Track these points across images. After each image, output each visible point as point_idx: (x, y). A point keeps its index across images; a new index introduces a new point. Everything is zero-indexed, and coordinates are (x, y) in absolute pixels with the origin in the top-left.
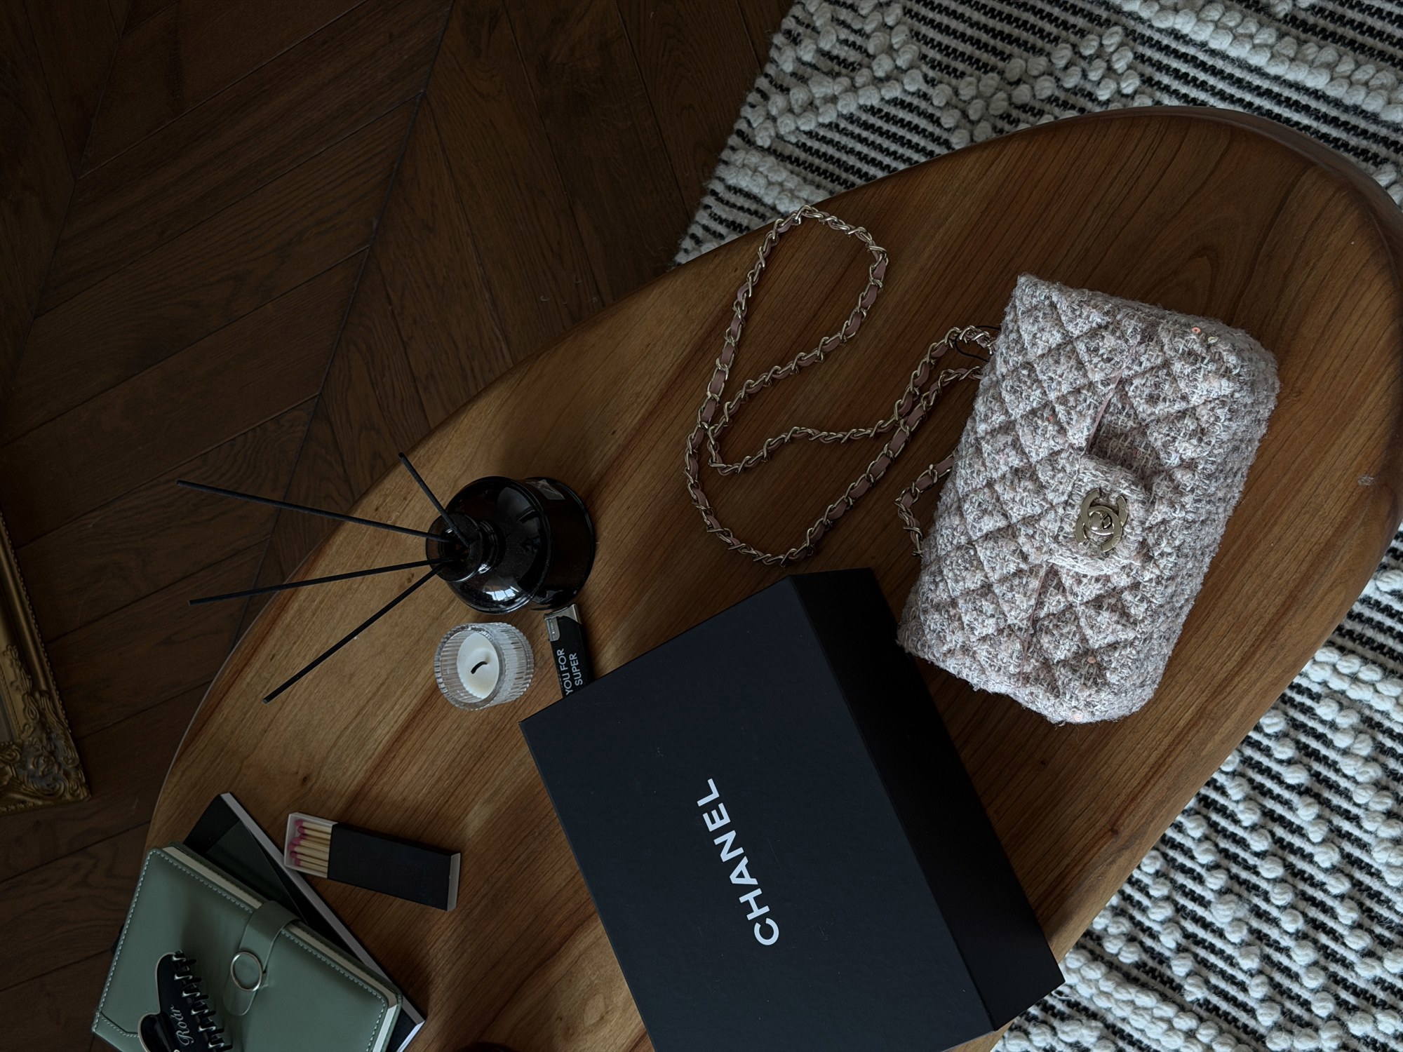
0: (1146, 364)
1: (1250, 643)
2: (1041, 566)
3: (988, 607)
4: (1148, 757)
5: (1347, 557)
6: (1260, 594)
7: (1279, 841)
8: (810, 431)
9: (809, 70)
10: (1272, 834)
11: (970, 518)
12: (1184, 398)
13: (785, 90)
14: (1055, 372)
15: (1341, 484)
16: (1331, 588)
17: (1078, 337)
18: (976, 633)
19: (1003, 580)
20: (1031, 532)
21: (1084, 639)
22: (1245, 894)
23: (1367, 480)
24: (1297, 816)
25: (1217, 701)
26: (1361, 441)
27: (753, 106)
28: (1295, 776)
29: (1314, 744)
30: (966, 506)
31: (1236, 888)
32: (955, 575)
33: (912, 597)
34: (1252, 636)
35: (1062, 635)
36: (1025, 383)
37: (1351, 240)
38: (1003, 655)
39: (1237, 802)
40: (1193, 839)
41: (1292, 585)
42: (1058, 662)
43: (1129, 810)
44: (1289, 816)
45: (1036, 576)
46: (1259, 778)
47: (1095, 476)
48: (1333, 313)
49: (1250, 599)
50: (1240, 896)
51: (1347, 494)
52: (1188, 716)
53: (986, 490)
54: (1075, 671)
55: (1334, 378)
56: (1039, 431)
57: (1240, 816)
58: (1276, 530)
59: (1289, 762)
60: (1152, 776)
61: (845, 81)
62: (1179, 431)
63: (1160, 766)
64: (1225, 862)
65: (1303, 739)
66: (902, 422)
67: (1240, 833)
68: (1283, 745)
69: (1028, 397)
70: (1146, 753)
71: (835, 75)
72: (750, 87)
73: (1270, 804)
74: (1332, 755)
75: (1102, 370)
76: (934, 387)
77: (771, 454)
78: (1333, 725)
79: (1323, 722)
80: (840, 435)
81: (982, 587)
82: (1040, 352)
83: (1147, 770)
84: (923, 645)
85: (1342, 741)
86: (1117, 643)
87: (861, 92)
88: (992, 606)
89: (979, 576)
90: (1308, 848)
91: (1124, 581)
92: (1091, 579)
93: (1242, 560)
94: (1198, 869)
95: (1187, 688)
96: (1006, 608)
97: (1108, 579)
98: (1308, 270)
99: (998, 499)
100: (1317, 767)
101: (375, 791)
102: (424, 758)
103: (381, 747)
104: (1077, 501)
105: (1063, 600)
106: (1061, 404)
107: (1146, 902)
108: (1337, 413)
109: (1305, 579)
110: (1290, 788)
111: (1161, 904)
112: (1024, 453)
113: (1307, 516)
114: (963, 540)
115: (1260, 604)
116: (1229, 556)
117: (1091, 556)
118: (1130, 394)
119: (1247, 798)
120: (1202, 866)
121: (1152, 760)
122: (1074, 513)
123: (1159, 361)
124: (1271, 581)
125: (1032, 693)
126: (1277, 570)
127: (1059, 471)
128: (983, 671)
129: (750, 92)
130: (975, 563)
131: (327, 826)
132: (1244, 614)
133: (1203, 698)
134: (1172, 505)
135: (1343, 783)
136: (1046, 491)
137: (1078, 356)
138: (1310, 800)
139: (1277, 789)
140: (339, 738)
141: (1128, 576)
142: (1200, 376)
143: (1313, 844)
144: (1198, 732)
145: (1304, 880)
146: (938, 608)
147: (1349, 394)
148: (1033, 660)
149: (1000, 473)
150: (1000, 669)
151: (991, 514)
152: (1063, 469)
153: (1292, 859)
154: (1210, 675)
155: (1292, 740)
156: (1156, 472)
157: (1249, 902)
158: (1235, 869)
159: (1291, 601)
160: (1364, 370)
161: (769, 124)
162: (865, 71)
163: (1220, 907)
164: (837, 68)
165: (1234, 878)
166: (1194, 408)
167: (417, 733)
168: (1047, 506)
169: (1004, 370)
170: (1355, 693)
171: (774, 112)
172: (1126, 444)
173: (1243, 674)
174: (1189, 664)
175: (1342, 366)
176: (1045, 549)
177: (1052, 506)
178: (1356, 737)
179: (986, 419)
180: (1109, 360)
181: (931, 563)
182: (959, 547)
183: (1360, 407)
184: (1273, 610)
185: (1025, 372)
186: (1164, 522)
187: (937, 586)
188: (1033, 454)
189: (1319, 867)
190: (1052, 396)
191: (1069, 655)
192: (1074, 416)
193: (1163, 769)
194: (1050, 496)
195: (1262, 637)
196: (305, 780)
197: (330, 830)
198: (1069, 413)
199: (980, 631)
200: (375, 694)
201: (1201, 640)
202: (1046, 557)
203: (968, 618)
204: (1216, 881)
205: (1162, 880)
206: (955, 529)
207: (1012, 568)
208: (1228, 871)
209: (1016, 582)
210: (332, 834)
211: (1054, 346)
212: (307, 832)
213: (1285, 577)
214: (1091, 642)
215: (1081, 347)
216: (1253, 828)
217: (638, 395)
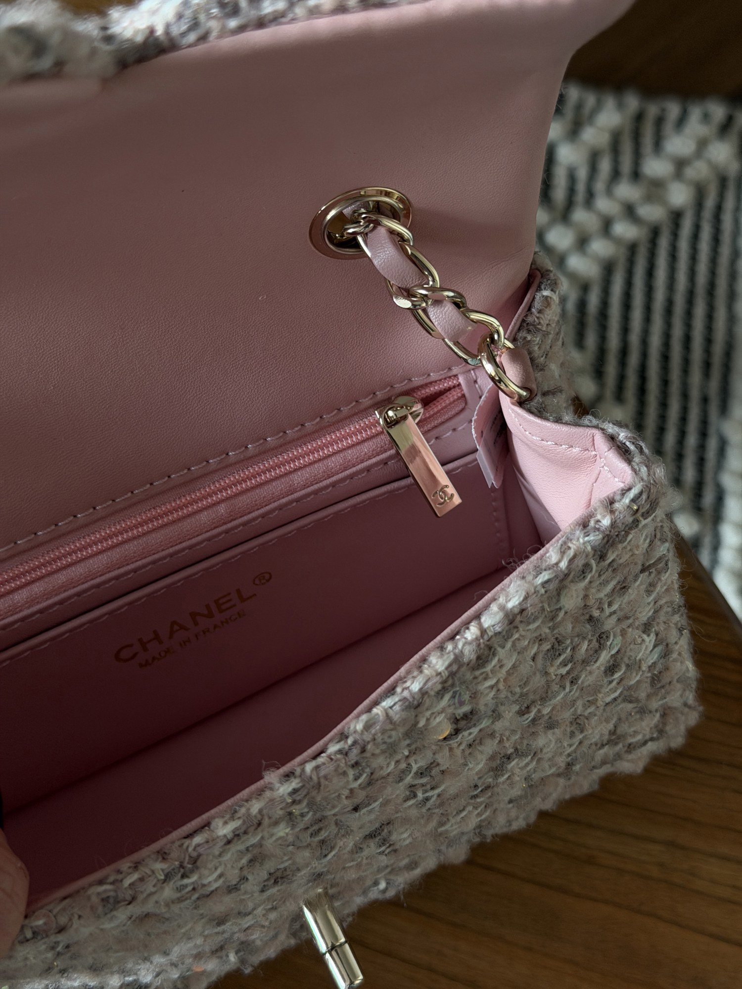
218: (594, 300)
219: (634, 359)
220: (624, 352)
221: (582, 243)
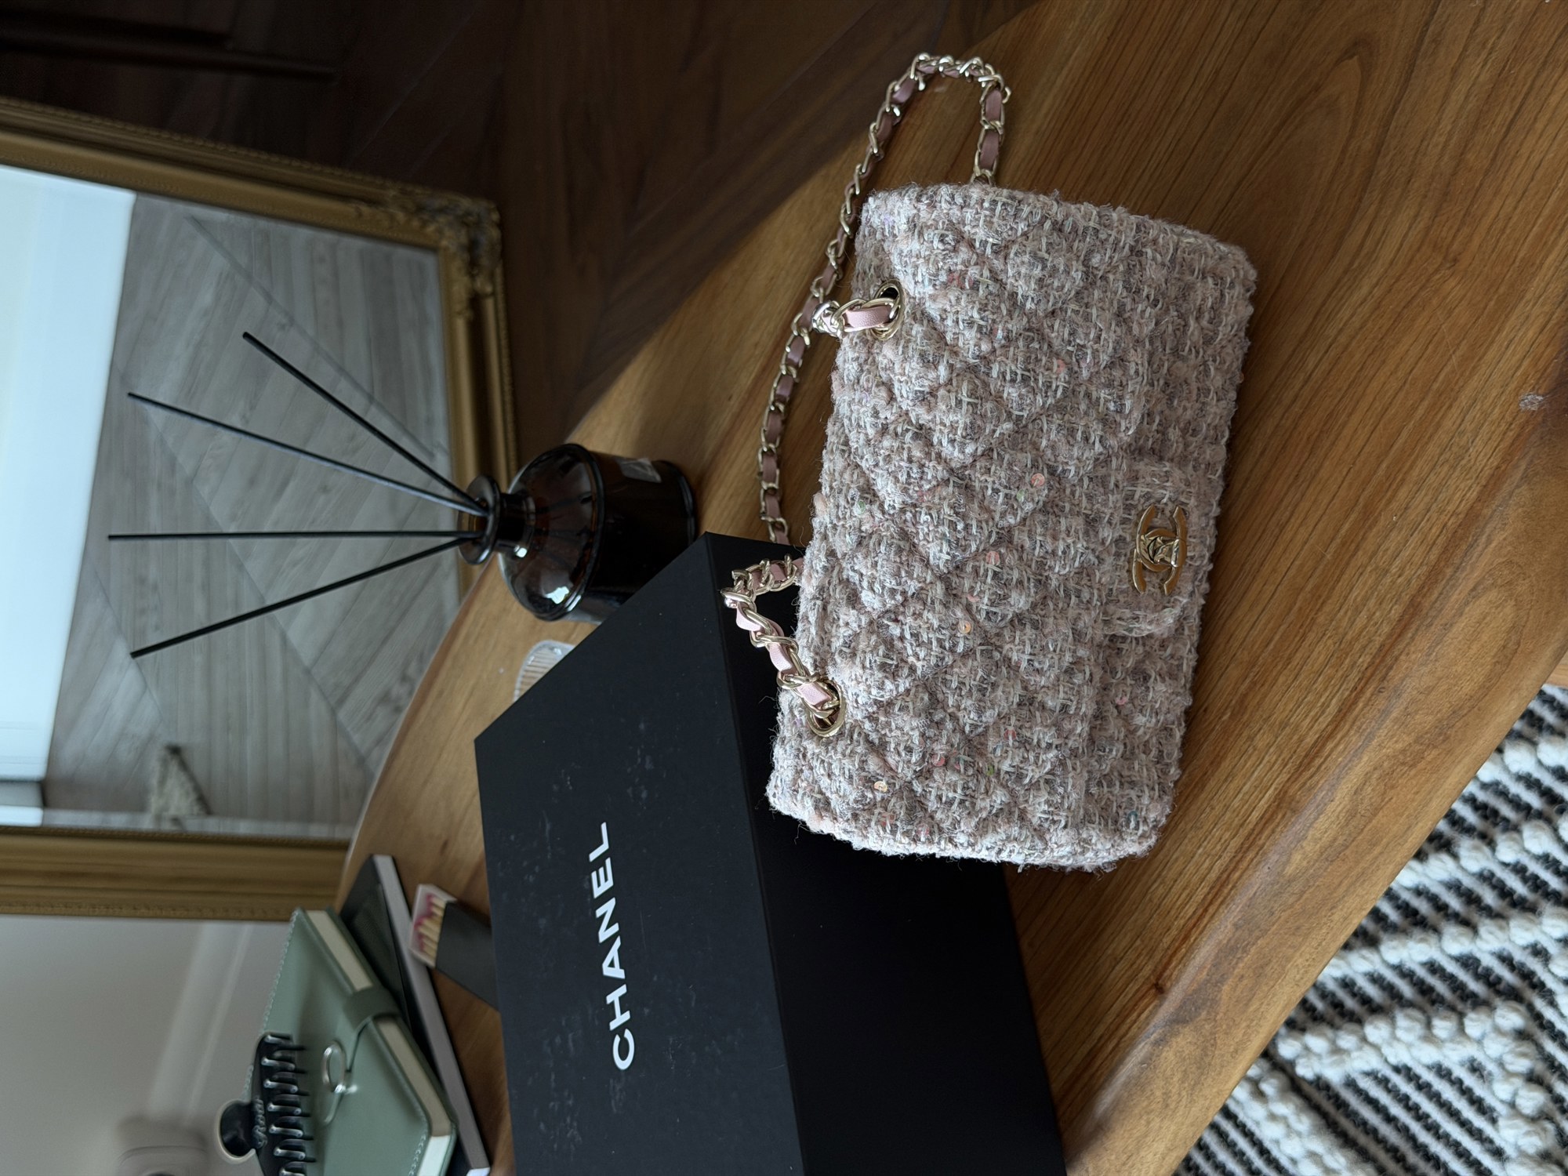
4: (1210, 869)
5: (1499, 538)
6: (1372, 602)
15: (1497, 411)
16: (1475, 592)
23: (1532, 401)
25: (1302, 780)
26: (1530, 334)
34: (1355, 671)
41: (1414, 586)
43: (1179, 955)
48: (1512, 121)
49: (1357, 611)
51: (1503, 427)
52: (1263, 804)
55: (1503, 231)
58: (1403, 493)
60: (1211, 903)
63: (1222, 886)
70: (1207, 863)
83: (1206, 890)
95: (1267, 758)
98: (1483, 56)
108: (1502, 290)
109: (1434, 575)
113: (1446, 468)
115: (1370, 618)
116: (1338, 540)
121: (1213, 875)
124: (1388, 580)
126: (1398, 562)
131: (444, 902)
132: (1348, 637)
133: (1284, 777)
144: (1273, 831)
147: (1521, 255)
154: (1296, 737)
159: (1413, 614)
160: (1546, 212)
173: (1339, 736)
175: (1515, 208)
183: (1534, 275)
184: (1386, 629)
193: (1226, 891)
195: (1368, 674)
197: (444, 907)
201: (1291, 678)
210: (445, 911)
212: (431, 908)
213: (1407, 572)
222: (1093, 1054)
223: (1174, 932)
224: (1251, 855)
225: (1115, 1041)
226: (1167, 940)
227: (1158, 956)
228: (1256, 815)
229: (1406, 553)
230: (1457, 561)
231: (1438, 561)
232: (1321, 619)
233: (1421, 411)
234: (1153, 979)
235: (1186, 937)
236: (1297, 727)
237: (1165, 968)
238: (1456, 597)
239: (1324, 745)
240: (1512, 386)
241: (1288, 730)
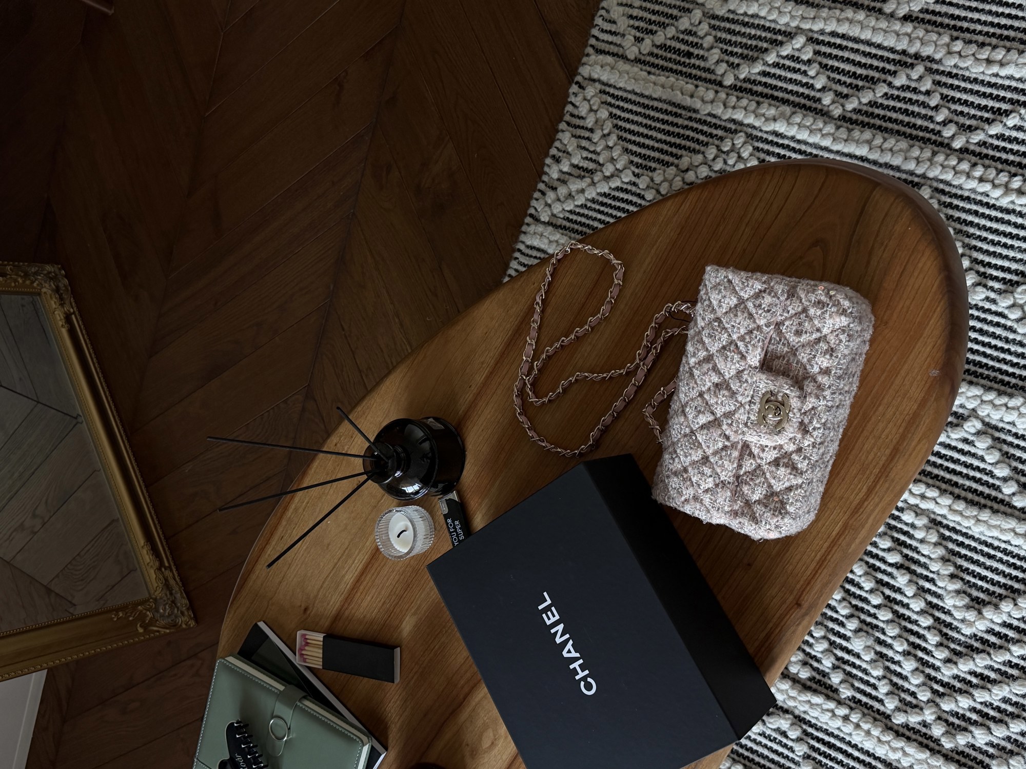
0: (792, 312)
1: (872, 480)
2: (738, 442)
3: (708, 471)
4: (815, 556)
5: (927, 421)
6: (875, 449)
7: (888, 598)
8: (586, 374)
9: (567, 176)
10: (883, 593)
11: (690, 417)
12: (818, 330)
13: (554, 189)
14: (735, 322)
15: (919, 377)
16: (919, 441)
17: (747, 299)
18: (702, 488)
19: (715, 453)
20: (730, 422)
21: (770, 486)
22: (870, 631)
23: (935, 373)
24: (897, 582)
25: (855, 517)
26: (928, 349)
27: (537, 200)
28: (894, 558)
29: (903, 538)
30: (687, 410)
31: (865, 628)
32: (685, 453)
33: (659, 469)
34: (873, 475)
35: (755, 484)
36: (717, 330)
37: (908, 227)
38: (720, 500)
39: (860, 576)
40: (836, 600)
41: (895, 441)
42: (755, 502)
43: (806, 590)
44: (892, 582)
45: (736, 449)
46: (872, 561)
47: (766, 383)
48: (902, 272)
49: (869, 453)
50: (867, 632)
51: (924, 382)
52: (837, 529)
53: (699, 399)
54: (766, 507)
55: (907, 312)
56: (729, 359)
57: (863, 585)
58: (881, 408)
59: (889, 550)
60: (819, 569)
61: (588, 180)
62: (817, 351)
63: (823, 561)
64: (856, 613)
65: (896, 535)
66: (642, 363)
67: (864, 594)
68: (884, 540)
69: (720, 339)
70: (813, 554)
71: (581, 177)
72: (535, 189)
73: (880, 576)
74: (914, 543)
75: (765, 317)
76: (659, 341)
77: (564, 390)
78: (913, 526)
79: (907, 524)
80: (605, 375)
81: (703, 458)
82: (724, 311)
83: (815, 564)
84: (669, 498)
85: (919, 535)
86: (792, 486)
87: (597, 185)
88: (710, 470)
89: (700, 452)
90: (906, 601)
91: (792, 447)
92: (770, 448)
93: (861, 429)
94: (841, 618)
95: (835, 511)
96: (719, 470)
97: (781, 447)
98: (883, 248)
99: (707, 404)
100: (906, 551)
101: (347, 613)
102: (374, 590)
103: (348, 586)
104: (757, 400)
105: (754, 462)
106: (741, 341)
107: (811, 640)
108: (911, 333)
109: (903, 437)
110: (891, 565)
111: (820, 641)
112: (720, 373)
113: (900, 398)
114: (688, 431)
115: (875, 455)
116: (853, 427)
117: (770, 434)
118: (784, 331)
119: (866, 574)
120: (843, 616)
121: (817, 558)
122: (756, 408)
123: (800, 309)
124: (881, 440)
125: (740, 523)
126: (885, 433)
127: (744, 382)
128: (708, 511)
129: (535, 192)
130: (696, 444)
131: (320, 637)
132: (866, 463)
133: (846, 517)
134: (817, 397)
135: (923, 560)
136: (737, 396)
137: (748, 310)
138: (904, 571)
139: (883, 567)
140: (324, 583)
141: (794, 444)
142: (827, 316)
143: (908, 597)
144: (845, 538)
145: (905, 619)
146: (676, 474)
147: (918, 320)
148: (739, 502)
149: (707, 387)
150: (719, 509)
151: (703, 413)
152: (746, 381)
153: (896, 607)
154: (849, 502)
155: (890, 536)
156: (805, 378)
157: (873, 636)
158: (863, 617)
159: (895, 452)
160: (926, 305)
161: (547, 209)
162: (599, 173)
163: (856, 640)
164: (583, 174)
165: (863, 622)
166: (825, 336)
167: (369, 576)
168: (738, 405)
169: (703, 324)
170: (924, 505)
171: (549, 202)
172: (784, 362)
173: (870, 500)
174: (835, 496)
175: (911, 304)
176: (739, 432)
177: (742, 405)
178: (927, 532)
179: (694, 355)
180: (769, 311)
181: (669, 446)
182: (685, 435)
183: (925, 328)
184: (884, 458)
185: (716, 324)
186: (813, 408)
187: (674, 460)
188: (727, 374)
189: (913, 611)
190: (735, 337)
191: (762, 496)
192: (750, 348)
193: (825, 563)
194: (740, 399)
195: (879, 475)
196: (306, 610)
197: (322, 639)
198: (747, 346)
199: (704, 486)
200: (343, 555)
202: (741, 437)
203: (695, 478)
204: (852, 625)
205: (820, 626)
206: (682, 424)
207: (720, 445)
208: (859, 618)
209: (724, 453)
210: (323, 641)
211: (733, 306)
212: (308, 641)
213: (890, 437)
214: (774, 487)
215: (750, 305)
216: (871, 591)
217: (483, 363)
218: (636, 160)
219: (665, 147)
220: (661, 151)
221: (612, 160)
222: (768, 636)
223: (801, 583)
224: (835, 548)
225: (779, 629)
226: (798, 586)
227: (795, 592)
228: (834, 533)
229: (887, 431)
230: (913, 431)
231: (904, 431)
232: (851, 457)
233: (883, 378)
234: (795, 602)
235: (809, 583)
236: (848, 498)
237: (800, 597)
238: (914, 444)
239: (863, 503)
240: (924, 368)
241: (843, 500)
